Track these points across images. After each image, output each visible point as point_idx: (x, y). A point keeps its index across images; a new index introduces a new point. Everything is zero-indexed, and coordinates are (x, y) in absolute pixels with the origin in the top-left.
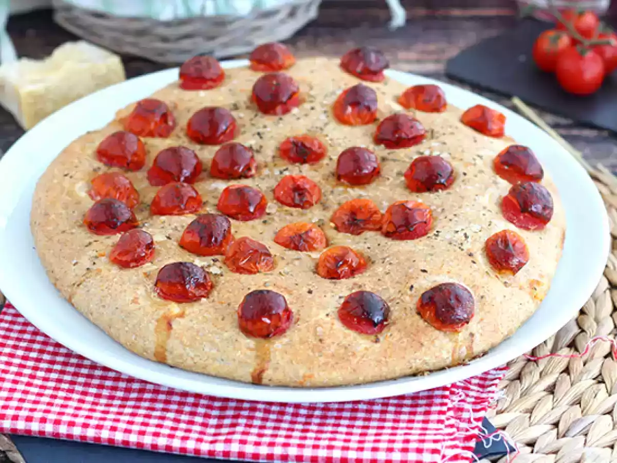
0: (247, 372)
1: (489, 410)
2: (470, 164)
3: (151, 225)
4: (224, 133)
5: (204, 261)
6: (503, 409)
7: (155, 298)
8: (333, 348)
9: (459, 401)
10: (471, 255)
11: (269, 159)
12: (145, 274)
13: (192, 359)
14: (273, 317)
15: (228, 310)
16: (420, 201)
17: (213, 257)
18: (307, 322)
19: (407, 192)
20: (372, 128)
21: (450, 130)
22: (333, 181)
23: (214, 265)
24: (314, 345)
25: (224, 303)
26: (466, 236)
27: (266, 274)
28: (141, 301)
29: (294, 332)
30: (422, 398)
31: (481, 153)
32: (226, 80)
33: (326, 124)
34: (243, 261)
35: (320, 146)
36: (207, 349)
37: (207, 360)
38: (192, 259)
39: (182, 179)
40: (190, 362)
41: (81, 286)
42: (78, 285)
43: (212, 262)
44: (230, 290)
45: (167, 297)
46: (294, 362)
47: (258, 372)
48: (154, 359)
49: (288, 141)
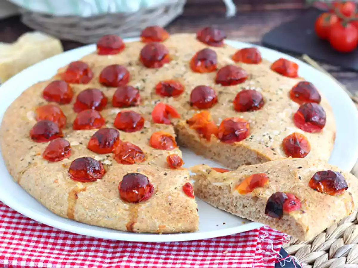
0: (123, 225)
1: (285, 244)
2: (274, 94)
3: (71, 136)
4: (122, 80)
5: (101, 157)
6: (294, 243)
7: (68, 180)
8: (178, 209)
9: (265, 238)
10: (273, 149)
11: (149, 95)
12: (63, 165)
13: (90, 216)
14: (140, 190)
15: (113, 186)
16: (242, 117)
17: (107, 155)
18: (162, 193)
19: (234, 112)
20: (214, 75)
21: (263, 74)
22: (188, 106)
23: (107, 159)
24: (166, 207)
25: (111, 182)
26: (270, 138)
27: (138, 164)
28: (60, 181)
29: (153, 198)
30: (241, 237)
31: (281, 87)
32: (126, 49)
33: (185, 73)
34: (125, 156)
35: (180, 86)
36: (99, 211)
37: (99, 217)
38: (93, 156)
39: (93, 108)
40: (89, 219)
41: (25, 173)
42: (23, 173)
43: (106, 157)
44: (116, 174)
45: (76, 179)
46: (153, 218)
47: (130, 224)
48: (67, 217)
49: (160, 84)
